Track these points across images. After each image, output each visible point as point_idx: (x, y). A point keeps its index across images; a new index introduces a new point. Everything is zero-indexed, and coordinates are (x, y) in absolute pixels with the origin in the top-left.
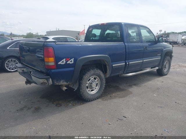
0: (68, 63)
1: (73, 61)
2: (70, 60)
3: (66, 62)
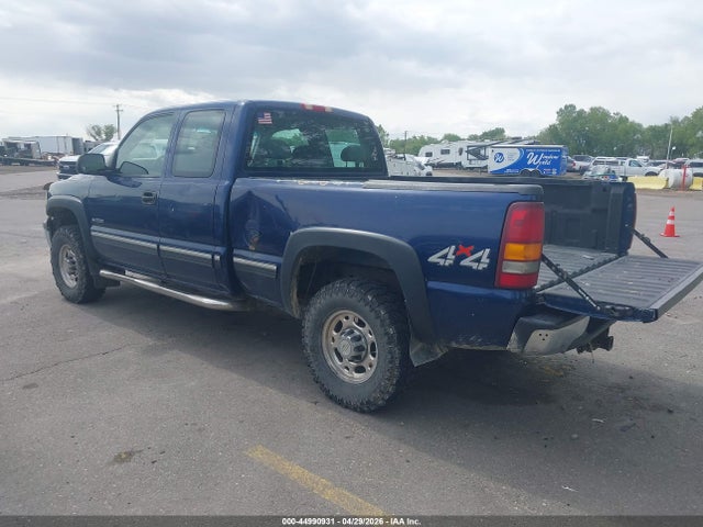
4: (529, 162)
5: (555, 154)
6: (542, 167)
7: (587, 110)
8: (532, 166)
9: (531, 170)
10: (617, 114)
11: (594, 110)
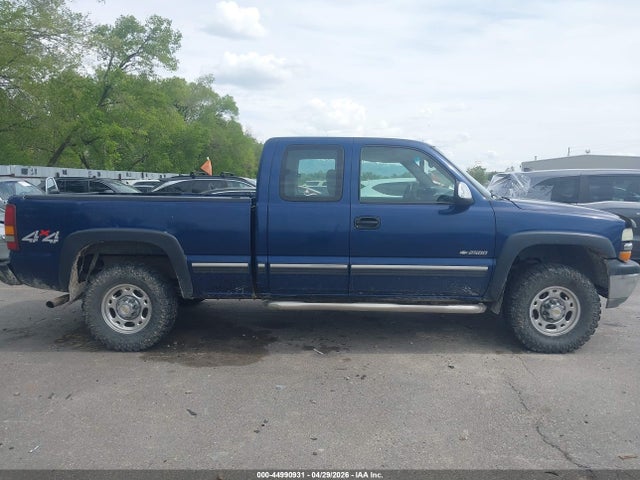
0: (45, 240)
1: (56, 237)
2: (50, 234)
3: (41, 238)
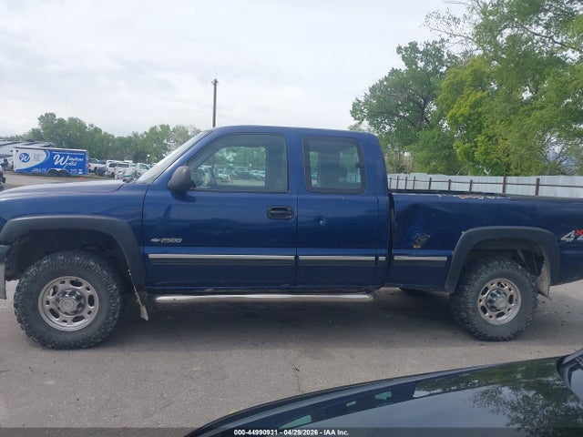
4: (56, 163)
5: (79, 157)
6: (69, 167)
7: (66, 119)
8: (59, 166)
9: (58, 170)
10: (91, 125)
11: (71, 120)
